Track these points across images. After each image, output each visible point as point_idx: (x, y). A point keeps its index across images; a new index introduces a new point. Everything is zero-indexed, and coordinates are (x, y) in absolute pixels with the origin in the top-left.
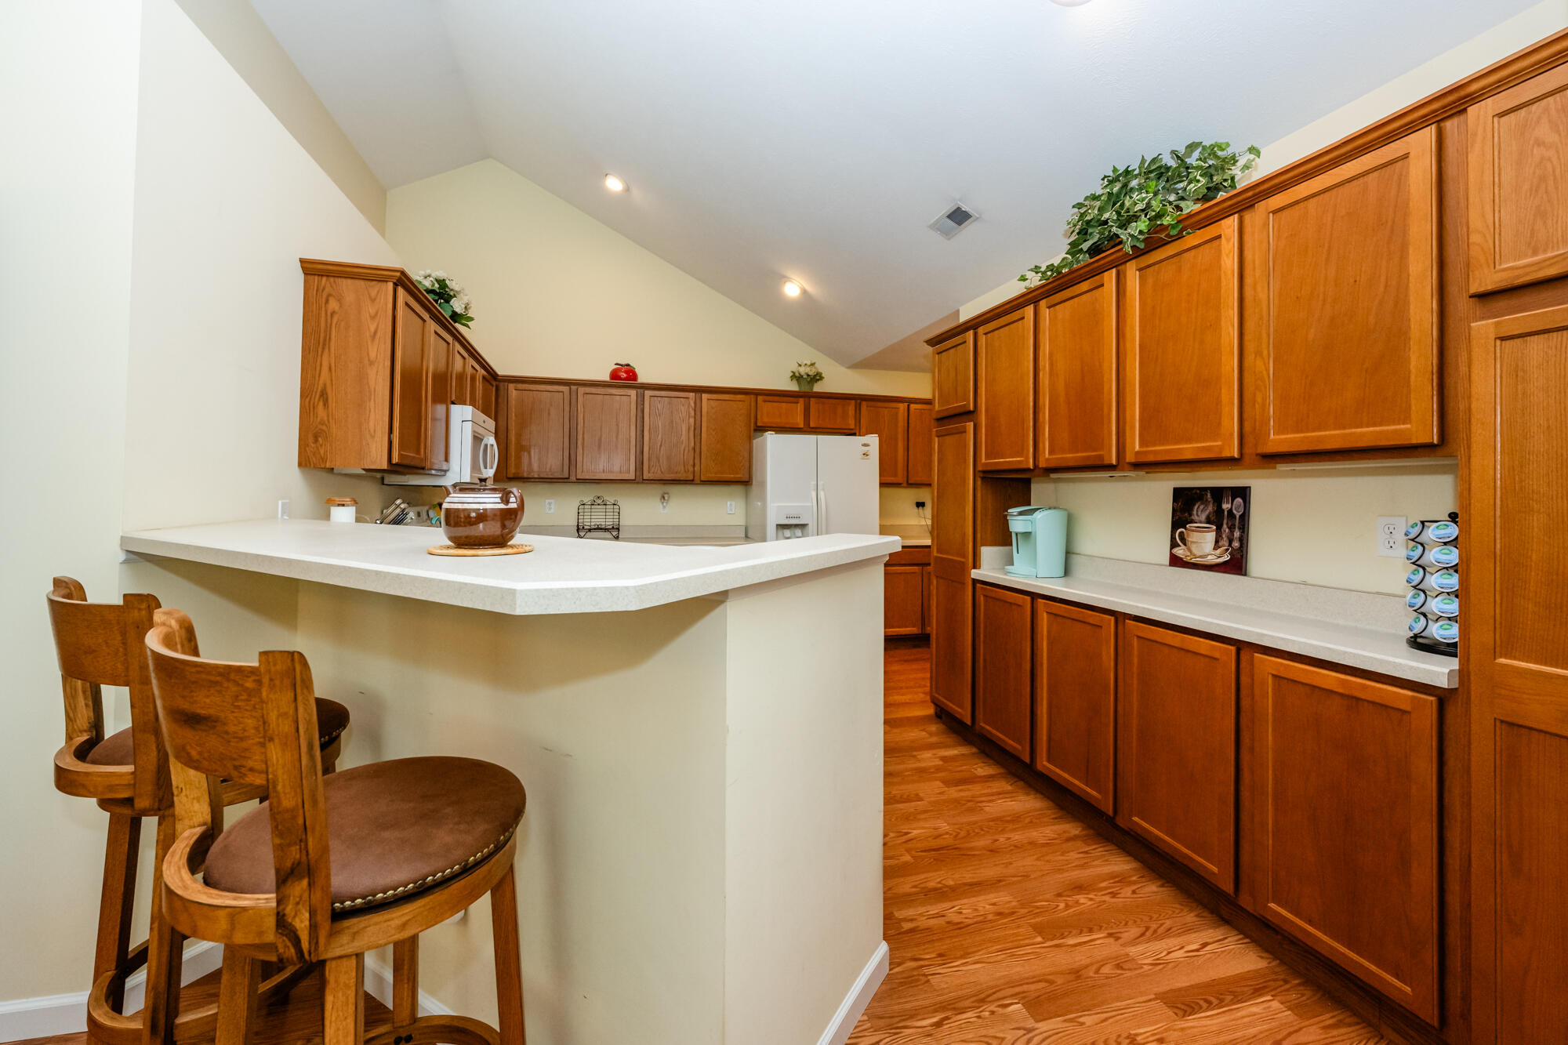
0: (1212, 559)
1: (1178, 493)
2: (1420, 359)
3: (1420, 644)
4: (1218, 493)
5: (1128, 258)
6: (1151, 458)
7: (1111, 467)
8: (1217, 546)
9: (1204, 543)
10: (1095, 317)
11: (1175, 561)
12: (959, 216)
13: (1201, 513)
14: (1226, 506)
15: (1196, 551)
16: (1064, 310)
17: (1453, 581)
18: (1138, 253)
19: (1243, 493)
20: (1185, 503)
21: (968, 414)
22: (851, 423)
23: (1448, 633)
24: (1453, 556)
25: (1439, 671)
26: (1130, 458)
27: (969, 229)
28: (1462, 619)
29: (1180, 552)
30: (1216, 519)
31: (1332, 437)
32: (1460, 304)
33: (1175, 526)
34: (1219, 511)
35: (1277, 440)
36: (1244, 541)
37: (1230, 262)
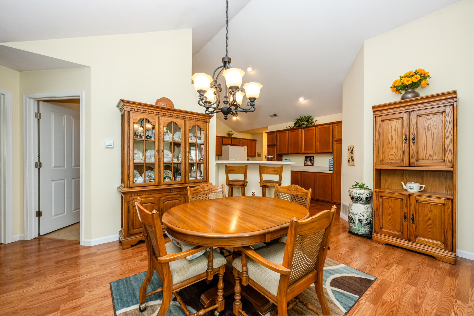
0: (310, 165)
1: (305, 157)
2: (331, 145)
3: (330, 170)
4: (310, 157)
5: (303, 128)
6: (305, 153)
7: (300, 154)
8: (310, 163)
9: (309, 163)
10: (298, 135)
11: (305, 165)
12: (275, 115)
13: (308, 159)
14: (311, 158)
15: (308, 164)
16: (293, 133)
17: (333, 164)
18: (304, 128)
19: (313, 157)
20: (306, 158)
21: (275, 145)
22: (239, 144)
23: (332, 169)
24: (332, 162)
25: (332, 172)
26: (302, 153)
27: (276, 117)
28: (333, 168)
29: (306, 164)
30: (310, 160)
31: (324, 151)
32: (334, 141)
33: (305, 161)
34: (310, 159)
35: (319, 151)
36: (313, 162)
37: (315, 132)
